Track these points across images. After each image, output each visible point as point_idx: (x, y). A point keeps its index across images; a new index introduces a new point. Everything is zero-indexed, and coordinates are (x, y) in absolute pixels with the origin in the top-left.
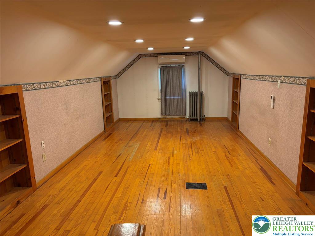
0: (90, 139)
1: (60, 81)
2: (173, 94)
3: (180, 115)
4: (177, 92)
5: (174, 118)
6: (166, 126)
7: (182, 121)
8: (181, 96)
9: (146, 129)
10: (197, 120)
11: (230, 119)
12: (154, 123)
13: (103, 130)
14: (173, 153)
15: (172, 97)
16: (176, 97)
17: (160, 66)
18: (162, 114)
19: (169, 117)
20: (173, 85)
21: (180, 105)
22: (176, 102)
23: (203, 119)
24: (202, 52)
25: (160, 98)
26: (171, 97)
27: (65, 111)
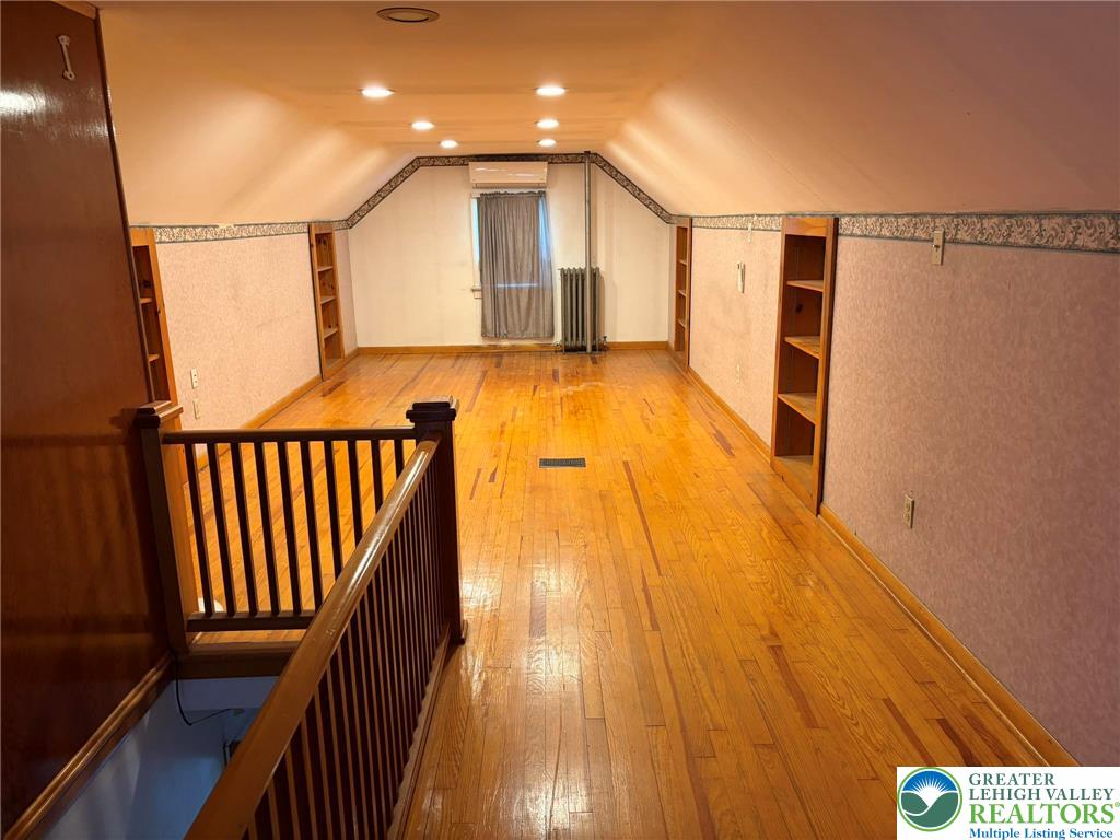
0: (287, 390)
1: (222, 226)
2: (516, 277)
3: (537, 337)
4: (526, 270)
5: (520, 347)
6: (498, 365)
7: (543, 352)
8: (538, 281)
9: (442, 373)
10: (583, 349)
11: (672, 345)
12: (461, 361)
13: (318, 372)
14: (514, 415)
15: (513, 285)
16: (526, 285)
17: (477, 193)
18: (484, 334)
19: (505, 343)
20: (515, 251)
21: (537, 309)
22: (526, 300)
23: (601, 348)
24: (596, 154)
25: (478, 286)
26: (509, 283)
27: (233, 302)
